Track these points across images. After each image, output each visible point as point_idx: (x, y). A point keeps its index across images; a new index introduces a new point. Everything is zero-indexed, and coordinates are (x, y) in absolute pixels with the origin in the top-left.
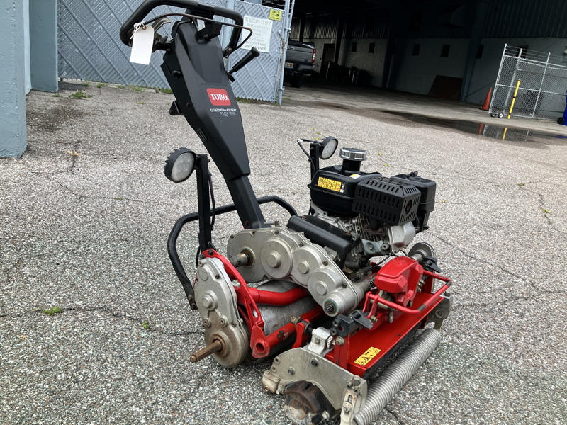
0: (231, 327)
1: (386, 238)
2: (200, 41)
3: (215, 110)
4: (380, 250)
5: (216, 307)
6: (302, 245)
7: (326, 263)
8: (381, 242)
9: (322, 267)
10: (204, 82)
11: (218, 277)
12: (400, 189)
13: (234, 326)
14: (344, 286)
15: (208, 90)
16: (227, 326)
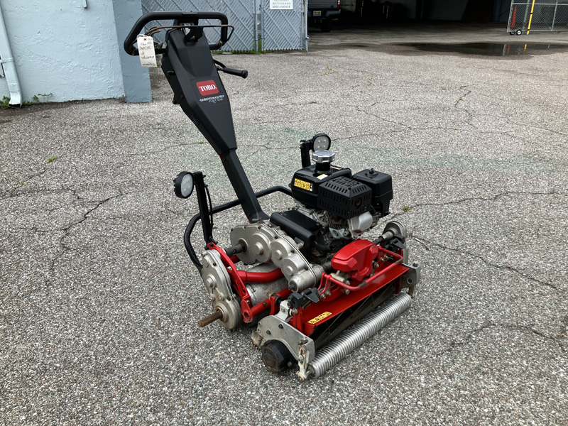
0: (227, 301)
1: (346, 226)
2: (188, 43)
3: (205, 99)
4: (343, 236)
5: (216, 286)
6: (276, 238)
7: (293, 252)
8: (343, 230)
9: (290, 255)
10: (193, 77)
11: (215, 265)
12: (349, 191)
13: (229, 300)
14: (306, 269)
15: (197, 84)
16: (224, 300)
